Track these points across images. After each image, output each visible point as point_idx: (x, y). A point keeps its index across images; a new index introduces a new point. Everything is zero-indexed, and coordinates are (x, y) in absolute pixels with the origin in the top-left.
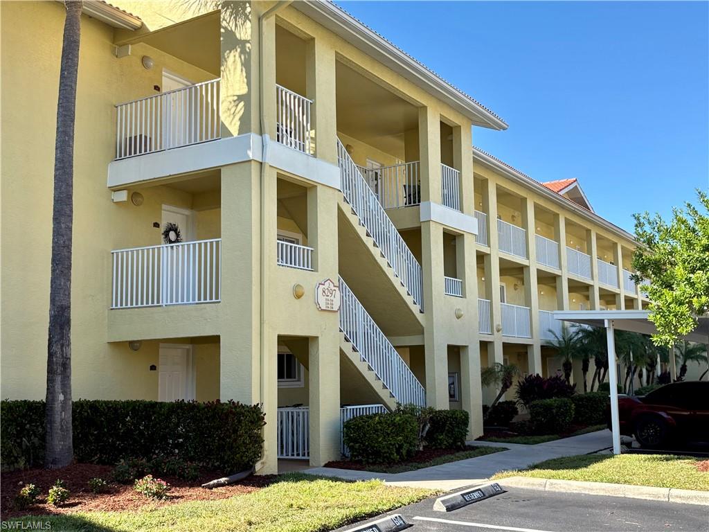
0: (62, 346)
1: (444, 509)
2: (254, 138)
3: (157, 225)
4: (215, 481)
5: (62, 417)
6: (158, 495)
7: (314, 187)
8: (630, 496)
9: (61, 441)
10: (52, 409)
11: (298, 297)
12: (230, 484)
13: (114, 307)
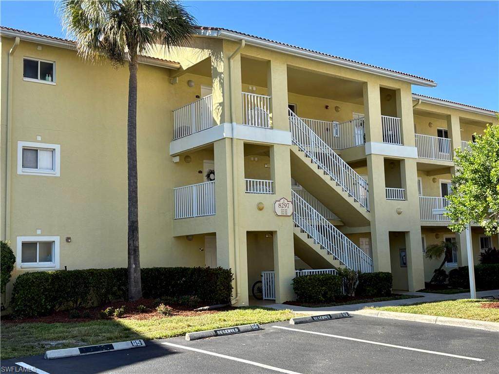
0: (134, 241)
1: (293, 323)
2: (227, 125)
3: (200, 172)
4: (201, 308)
5: (135, 276)
6: (165, 313)
7: (272, 146)
8: (418, 321)
9: (135, 287)
10: (130, 272)
11: (261, 209)
12: (209, 310)
13: (176, 218)
